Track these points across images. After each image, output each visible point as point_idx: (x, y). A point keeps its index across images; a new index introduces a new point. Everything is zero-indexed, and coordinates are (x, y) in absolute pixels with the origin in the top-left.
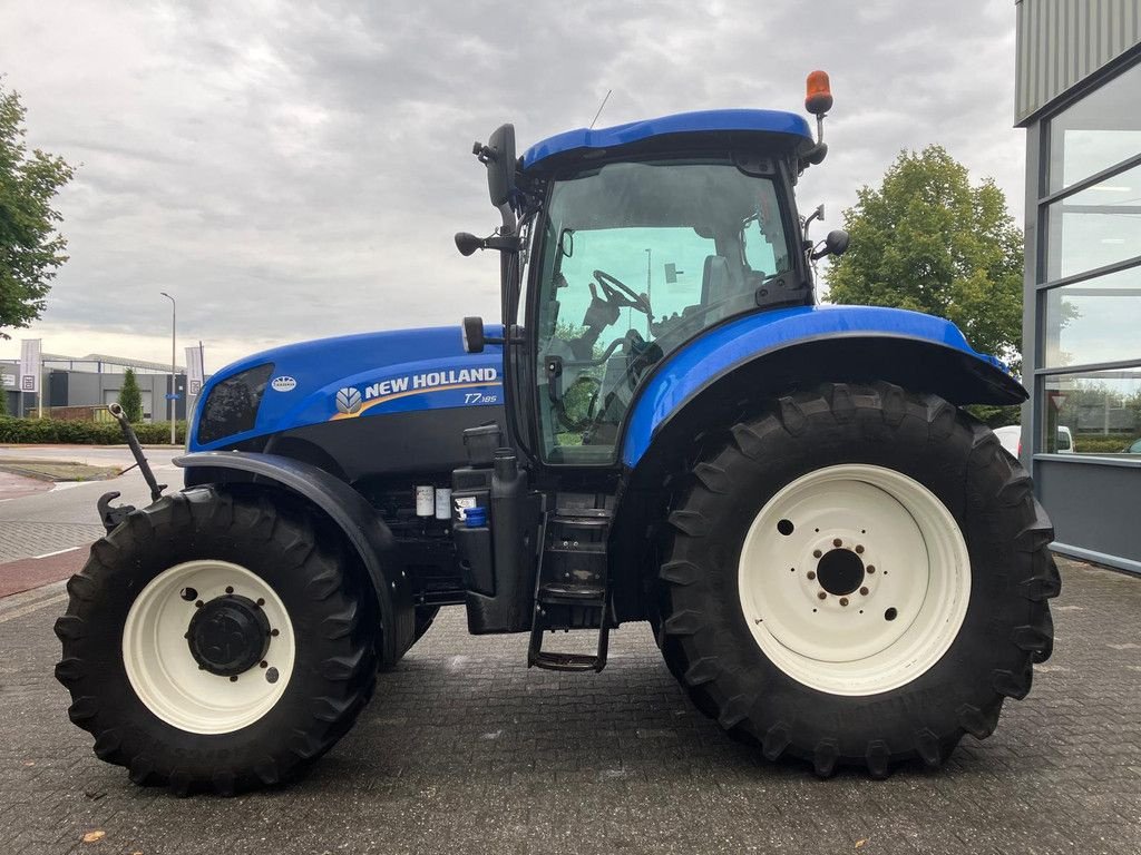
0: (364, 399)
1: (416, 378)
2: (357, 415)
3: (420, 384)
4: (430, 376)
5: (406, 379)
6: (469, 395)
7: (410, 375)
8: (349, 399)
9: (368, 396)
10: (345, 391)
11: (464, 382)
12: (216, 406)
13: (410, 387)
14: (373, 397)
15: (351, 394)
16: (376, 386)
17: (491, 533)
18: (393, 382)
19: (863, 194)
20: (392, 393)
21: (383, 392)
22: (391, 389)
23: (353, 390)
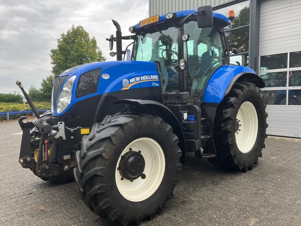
0: (130, 83)
1: (141, 77)
2: (128, 88)
3: (142, 79)
4: (144, 76)
5: (139, 77)
6: (153, 83)
7: (140, 76)
8: (126, 83)
9: (131, 82)
10: (124, 80)
11: (152, 79)
12: (81, 84)
13: (140, 80)
14: (132, 83)
15: (126, 81)
16: (132, 79)
17: (197, 123)
18: (136, 78)
19: (63, 35)
20: (136, 81)
21: (134, 81)
22: (136, 80)
23: (127, 80)
